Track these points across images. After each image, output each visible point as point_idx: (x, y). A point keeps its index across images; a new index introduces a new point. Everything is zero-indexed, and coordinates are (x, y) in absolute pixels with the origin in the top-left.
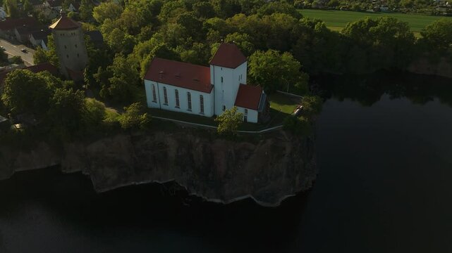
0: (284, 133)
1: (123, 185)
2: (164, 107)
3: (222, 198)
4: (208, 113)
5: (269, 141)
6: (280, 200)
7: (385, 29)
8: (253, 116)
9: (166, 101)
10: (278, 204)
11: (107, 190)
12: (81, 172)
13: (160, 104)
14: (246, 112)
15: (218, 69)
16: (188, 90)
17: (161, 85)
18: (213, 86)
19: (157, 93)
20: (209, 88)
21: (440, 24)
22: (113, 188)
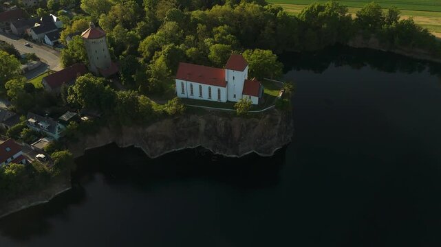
0: (276, 110)
1: (168, 152)
2: (191, 97)
3: (237, 154)
4: (223, 100)
5: (268, 116)
6: (273, 152)
7: (330, 14)
8: (255, 100)
9: (192, 93)
10: (272, 154)
11: (158, 156)
12: (133, 146)
13: (187, 94)
14: (250, 98)
15: (231, 71)
16: (209, 86)
17: (189, 83)
18: (227, 82)
19: (185, 88)
20: (225, 84)
21: (370, 7)
22: (162, 154)
